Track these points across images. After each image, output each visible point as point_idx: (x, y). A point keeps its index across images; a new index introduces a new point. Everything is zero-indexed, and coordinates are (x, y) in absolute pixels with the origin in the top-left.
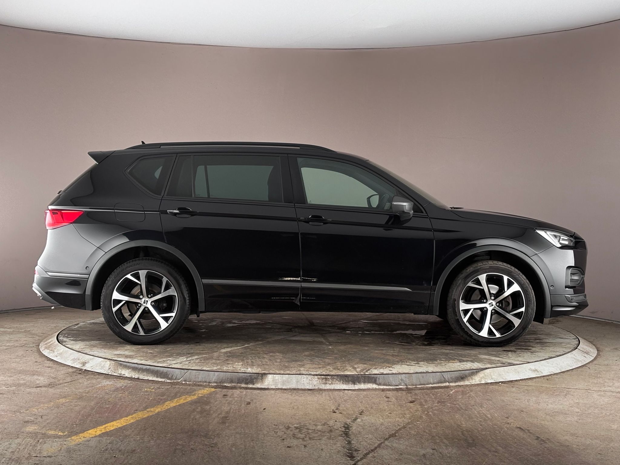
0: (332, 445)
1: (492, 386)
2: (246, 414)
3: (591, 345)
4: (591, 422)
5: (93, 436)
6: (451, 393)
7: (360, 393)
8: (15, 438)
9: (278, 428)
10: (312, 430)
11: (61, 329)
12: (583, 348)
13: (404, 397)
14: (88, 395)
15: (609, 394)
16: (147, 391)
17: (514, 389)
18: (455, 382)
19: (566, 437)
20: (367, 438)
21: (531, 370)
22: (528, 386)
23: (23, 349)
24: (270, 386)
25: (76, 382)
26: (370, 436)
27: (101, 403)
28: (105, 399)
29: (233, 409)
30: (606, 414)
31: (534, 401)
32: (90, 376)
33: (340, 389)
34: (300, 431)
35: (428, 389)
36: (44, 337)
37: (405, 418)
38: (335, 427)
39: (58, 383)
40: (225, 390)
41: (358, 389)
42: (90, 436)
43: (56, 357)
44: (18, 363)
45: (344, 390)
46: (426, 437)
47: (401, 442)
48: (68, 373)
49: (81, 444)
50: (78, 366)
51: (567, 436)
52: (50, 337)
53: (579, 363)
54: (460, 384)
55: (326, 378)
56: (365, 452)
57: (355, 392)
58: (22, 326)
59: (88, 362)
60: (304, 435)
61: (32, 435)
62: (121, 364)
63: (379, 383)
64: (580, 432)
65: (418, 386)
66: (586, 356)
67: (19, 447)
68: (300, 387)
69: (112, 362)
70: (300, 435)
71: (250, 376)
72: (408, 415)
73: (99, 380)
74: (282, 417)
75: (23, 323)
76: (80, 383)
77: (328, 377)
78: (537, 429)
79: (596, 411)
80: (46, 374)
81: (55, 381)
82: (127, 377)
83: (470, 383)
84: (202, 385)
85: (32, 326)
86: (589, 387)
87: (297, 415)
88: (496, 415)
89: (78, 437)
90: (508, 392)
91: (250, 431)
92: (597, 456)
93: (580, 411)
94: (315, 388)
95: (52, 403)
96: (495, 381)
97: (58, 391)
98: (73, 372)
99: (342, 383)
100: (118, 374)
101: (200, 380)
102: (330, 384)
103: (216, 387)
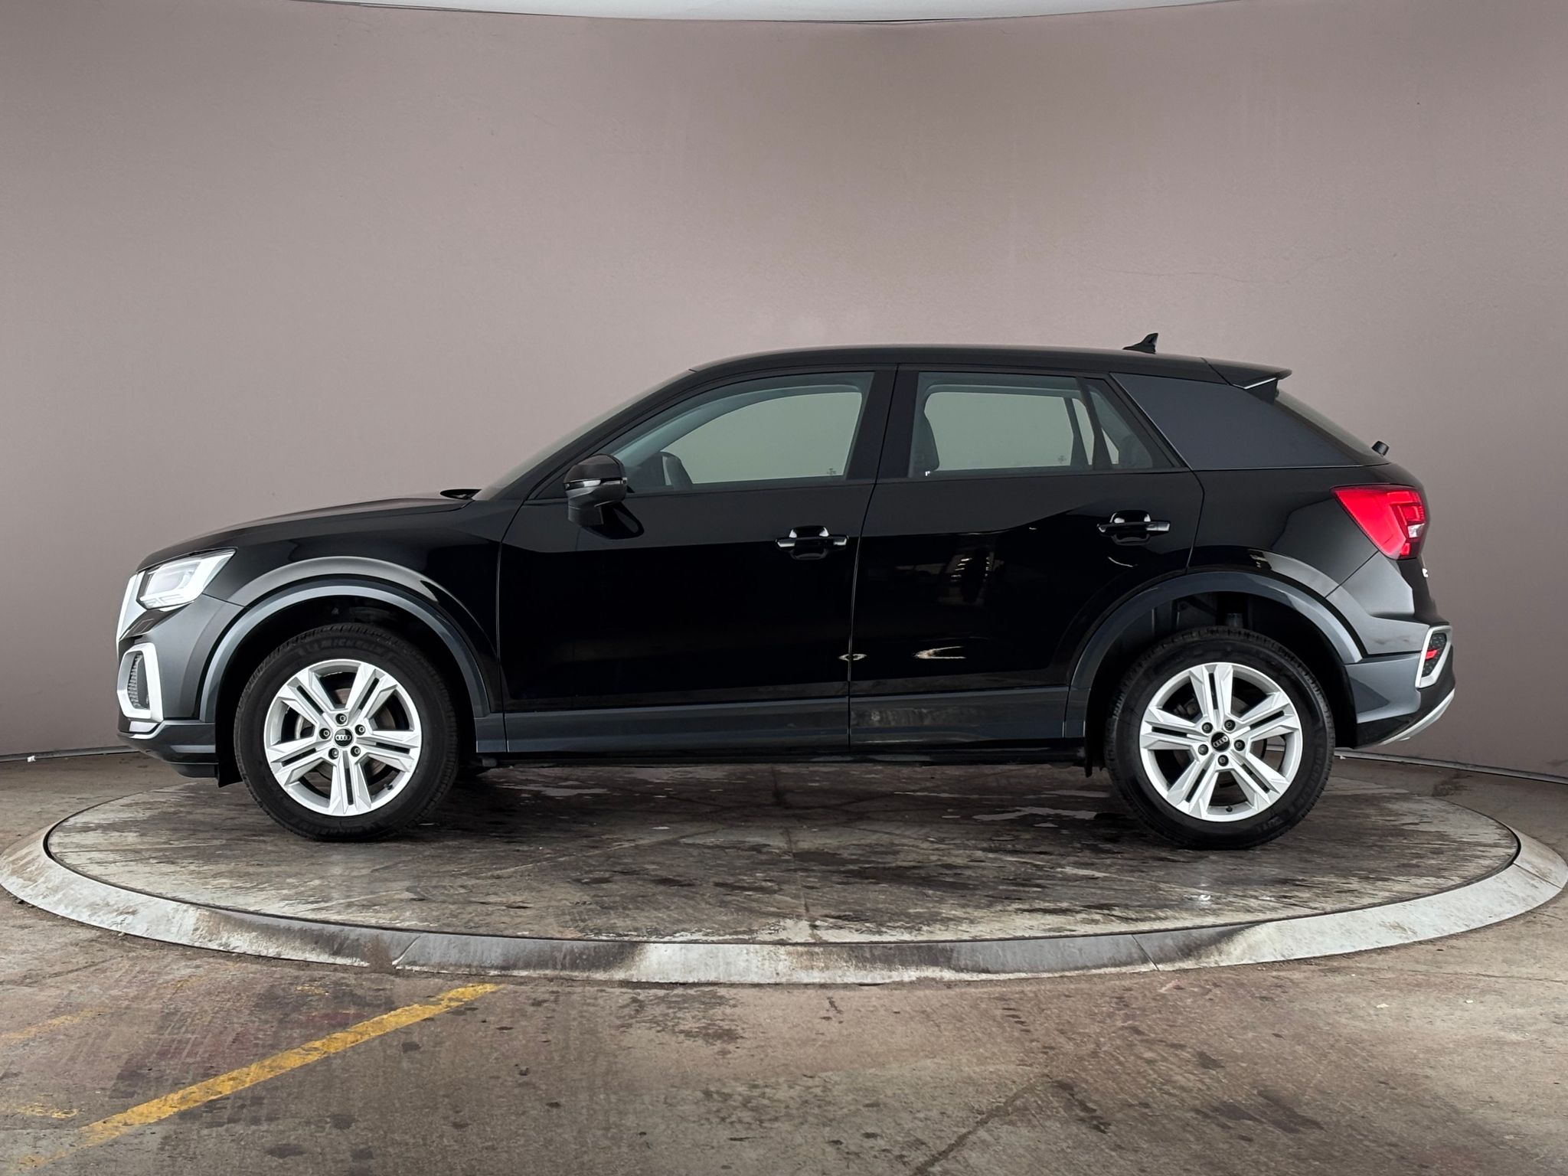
1: (1278, 972)
3: (1551, 854)
5: (152, 1121)
6: (1163, 989)
11: (56, 819)
12: (1528, 862)
16: (301, 994)
18: (1173, 960)
21: (1383, 925)
22: (1374, 969)
24: (654, 975)
25: (102, 968)
32: (141, 952)
33: (849, 982)
36: (8, 841)
39: (49, 970)
40: (526, 989)
41: (897, 983)
42: (144, 1121)
43: (45, 896)
45: (862, 985)
48: (76, 944)
49: (116, 1143)
50: (106, 923)
52: (26, 840)
53: (1518, 905)
54: (1186, 967)
55: (812, 954)
57: (891, 992)
59: (135, 912)
62: (228, 919)
63: (960, 966)
64: (1524, 1098)
65: (1067, 974)
66: (1536, 884)
68: (735, 979)
69: (204, 911)
71: (595, 948)
73: (168, 961)
76: (114, 972)
77: (817, 949)
80: (12, 948)
81: (40, 966)
82: (244, 953)
83: (1217, 963)
89: (109, 1125)
94: (778, 981)
95: (34, 1029)
96: (1283, 956)
97: (48, 995)
98: (93, 940)
99: (856, 966)
100: (221, 945)
101: (452, 960)
102: (822, 970)
103: (497, 981)
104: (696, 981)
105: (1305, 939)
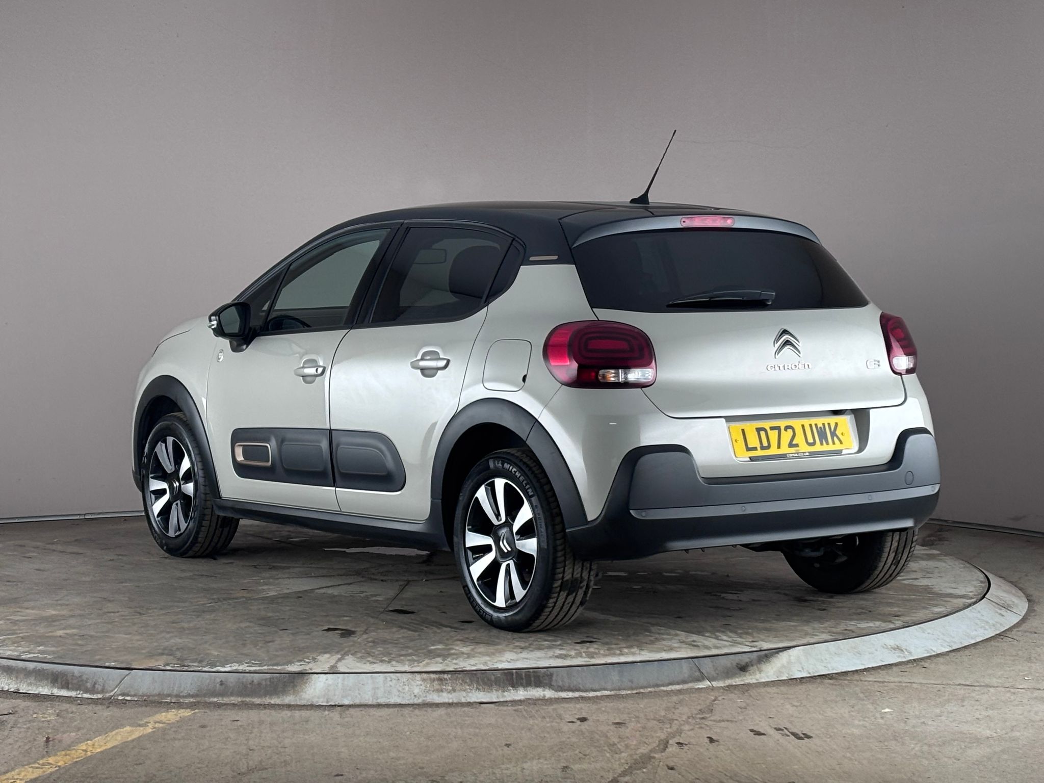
2: (263, 763)
3: (1014, 590)
7: (515, 708)
12: (996, 596)
16: (36, 721)
17: (850, 691)
18: (724, 678)
21: (885, 647)
22: (878, 682)
24: (317, 699)
33: (471, 702)
41: (510, 701)
45: (481, 703)
53: (989, 630)
54: (734, 684)
55: (440, 680)
57: (505, 708)
63: (559, 686)
65: (642, 691)
66: (1002, 613)
68: (382, 701)
71: (270, 678)
77: (446, 676)
83: (757, 680)
84: (161, 703)
93: (995, 735)
94: (416, 701)
96: (810, 673)
99: (477, 688)
101: (156, 692)
102: (449, 692)
103: (191, 706)
104: (351, 703)
105: (826, 659)
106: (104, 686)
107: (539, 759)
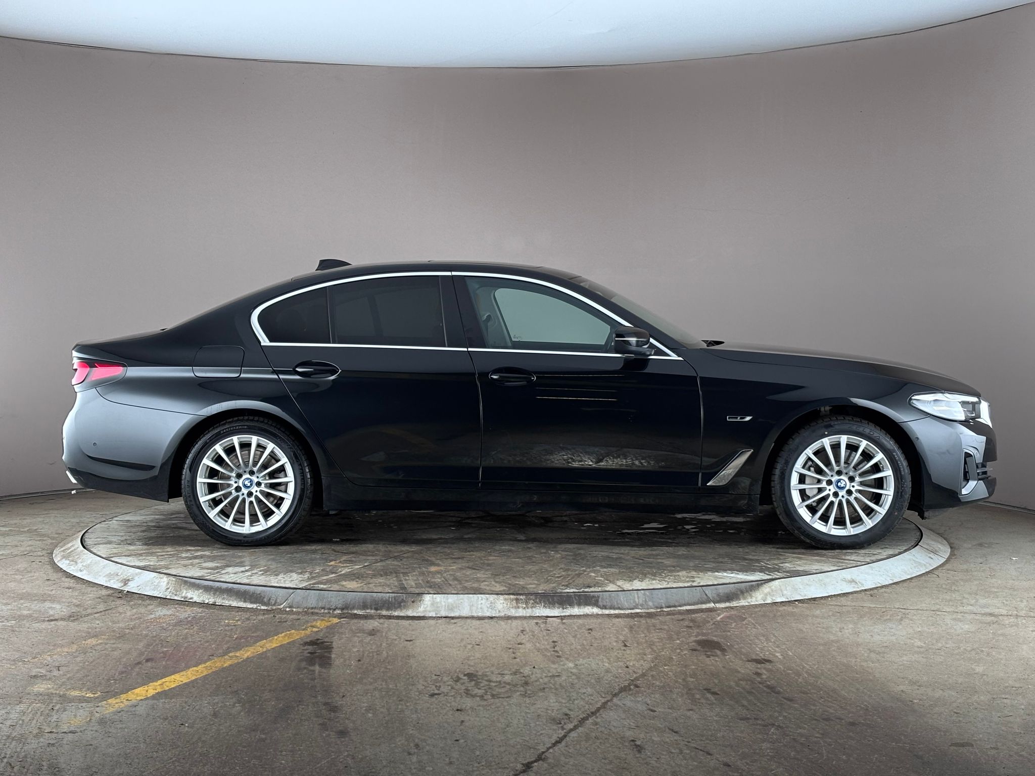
0: (528, 705)
1: (784, 608)
2: (389, 658)
3: (940, 539)
4: (942, 662)
5: (143, 698)
6: (719, 618)
7: (571, 621)
8: (16, 702)
9: (442, 679)
10: (497, 682)
11: (88, 526)
12: (927, 544)
13: (644, 627)
14: (133, 632)
15: (969, 617)
16: (228, 625)
17: (818, 612)
18: (725, 601)
19: (902, 687)
20: (584, 693)
21: (844, 580)
22: (840, 606)
23: (25, 559)
24: (428, 613)
25: (114, 611)
26: (589, 690)
27: (154, 644)
28: (162, 637)
29: (368, 651)
30: (965, 649)
31: (850, 630)
32: (136, 601)
33: (540, 615)
34: (477, 685)
35: (680, 613)
36: (61, 539)
37: (645, 661)
38: (533, 678)
39: (84, 613)
40: (356, 621)
41: (568, 616)
42: (138, 698)
43: (81, 571)
44: (20, 582)
45: (548, 617)
46: (680, 690)
47: (640, 699)
48: (100, 598)
49: (123, 711)
50: (117, 585)
51: (904, 685)
52: (71, 538)
53: (921, 569)
54: (732, 606)
55: (517, 600)
56: (581, 716)
57: (564, 621)
58: (25, 522)
59: (133, 579)
60: (483, 691)
61: (43, 698)
62: (186, 582)
63: (604, 606)
64: (925, 678)
65: (665, 610)
66: (932, 557)
67: (23, 718)
68: (475, 615)
69: (172, 578)
70: (476, 691)
71: (395, 597)
72: (650, 656)
73: (150, 607)
74: (447, 662)
75: (24, 517)
76: (121, 613)
77: (521, 597)
78: (857, 676)
79: (950, 645)
80: (64, 600)
81: (78, 610)
82: (195, 602)
83: (749, 603)
84: (318, 613)
85: (40, 522)
86: (938, 607)
87: (472, 658)
88: (791, 654)
89: (118, 701)
90: (808, 615)
91: (396, 686)
92: (951, 717)
93: (924, 645)
94: (500, 615)
95: (75, 647)
96: (788, 599)
97: (84, 626)
98: (109, 595)
99: (544, 606)
100: (182, 597)
101: (314, 605)
102: (523, 609)
103: (340, 617)
104: (454, 615)
105: (801, 589)
106: (276, 600)
107: (589, 658)
